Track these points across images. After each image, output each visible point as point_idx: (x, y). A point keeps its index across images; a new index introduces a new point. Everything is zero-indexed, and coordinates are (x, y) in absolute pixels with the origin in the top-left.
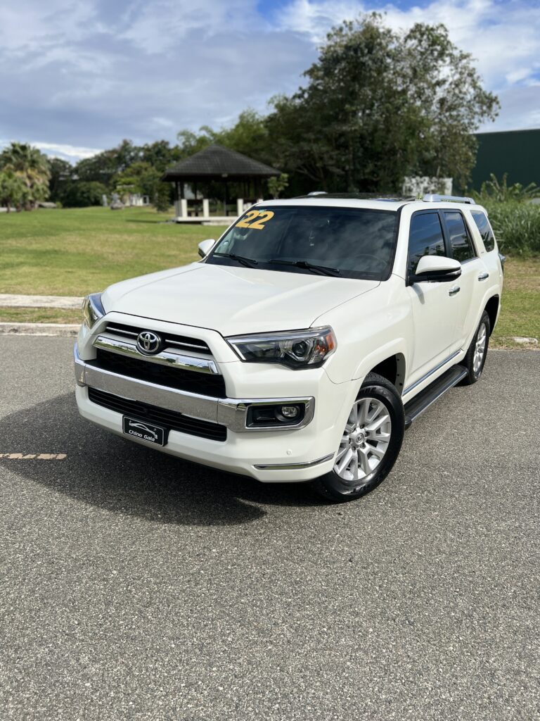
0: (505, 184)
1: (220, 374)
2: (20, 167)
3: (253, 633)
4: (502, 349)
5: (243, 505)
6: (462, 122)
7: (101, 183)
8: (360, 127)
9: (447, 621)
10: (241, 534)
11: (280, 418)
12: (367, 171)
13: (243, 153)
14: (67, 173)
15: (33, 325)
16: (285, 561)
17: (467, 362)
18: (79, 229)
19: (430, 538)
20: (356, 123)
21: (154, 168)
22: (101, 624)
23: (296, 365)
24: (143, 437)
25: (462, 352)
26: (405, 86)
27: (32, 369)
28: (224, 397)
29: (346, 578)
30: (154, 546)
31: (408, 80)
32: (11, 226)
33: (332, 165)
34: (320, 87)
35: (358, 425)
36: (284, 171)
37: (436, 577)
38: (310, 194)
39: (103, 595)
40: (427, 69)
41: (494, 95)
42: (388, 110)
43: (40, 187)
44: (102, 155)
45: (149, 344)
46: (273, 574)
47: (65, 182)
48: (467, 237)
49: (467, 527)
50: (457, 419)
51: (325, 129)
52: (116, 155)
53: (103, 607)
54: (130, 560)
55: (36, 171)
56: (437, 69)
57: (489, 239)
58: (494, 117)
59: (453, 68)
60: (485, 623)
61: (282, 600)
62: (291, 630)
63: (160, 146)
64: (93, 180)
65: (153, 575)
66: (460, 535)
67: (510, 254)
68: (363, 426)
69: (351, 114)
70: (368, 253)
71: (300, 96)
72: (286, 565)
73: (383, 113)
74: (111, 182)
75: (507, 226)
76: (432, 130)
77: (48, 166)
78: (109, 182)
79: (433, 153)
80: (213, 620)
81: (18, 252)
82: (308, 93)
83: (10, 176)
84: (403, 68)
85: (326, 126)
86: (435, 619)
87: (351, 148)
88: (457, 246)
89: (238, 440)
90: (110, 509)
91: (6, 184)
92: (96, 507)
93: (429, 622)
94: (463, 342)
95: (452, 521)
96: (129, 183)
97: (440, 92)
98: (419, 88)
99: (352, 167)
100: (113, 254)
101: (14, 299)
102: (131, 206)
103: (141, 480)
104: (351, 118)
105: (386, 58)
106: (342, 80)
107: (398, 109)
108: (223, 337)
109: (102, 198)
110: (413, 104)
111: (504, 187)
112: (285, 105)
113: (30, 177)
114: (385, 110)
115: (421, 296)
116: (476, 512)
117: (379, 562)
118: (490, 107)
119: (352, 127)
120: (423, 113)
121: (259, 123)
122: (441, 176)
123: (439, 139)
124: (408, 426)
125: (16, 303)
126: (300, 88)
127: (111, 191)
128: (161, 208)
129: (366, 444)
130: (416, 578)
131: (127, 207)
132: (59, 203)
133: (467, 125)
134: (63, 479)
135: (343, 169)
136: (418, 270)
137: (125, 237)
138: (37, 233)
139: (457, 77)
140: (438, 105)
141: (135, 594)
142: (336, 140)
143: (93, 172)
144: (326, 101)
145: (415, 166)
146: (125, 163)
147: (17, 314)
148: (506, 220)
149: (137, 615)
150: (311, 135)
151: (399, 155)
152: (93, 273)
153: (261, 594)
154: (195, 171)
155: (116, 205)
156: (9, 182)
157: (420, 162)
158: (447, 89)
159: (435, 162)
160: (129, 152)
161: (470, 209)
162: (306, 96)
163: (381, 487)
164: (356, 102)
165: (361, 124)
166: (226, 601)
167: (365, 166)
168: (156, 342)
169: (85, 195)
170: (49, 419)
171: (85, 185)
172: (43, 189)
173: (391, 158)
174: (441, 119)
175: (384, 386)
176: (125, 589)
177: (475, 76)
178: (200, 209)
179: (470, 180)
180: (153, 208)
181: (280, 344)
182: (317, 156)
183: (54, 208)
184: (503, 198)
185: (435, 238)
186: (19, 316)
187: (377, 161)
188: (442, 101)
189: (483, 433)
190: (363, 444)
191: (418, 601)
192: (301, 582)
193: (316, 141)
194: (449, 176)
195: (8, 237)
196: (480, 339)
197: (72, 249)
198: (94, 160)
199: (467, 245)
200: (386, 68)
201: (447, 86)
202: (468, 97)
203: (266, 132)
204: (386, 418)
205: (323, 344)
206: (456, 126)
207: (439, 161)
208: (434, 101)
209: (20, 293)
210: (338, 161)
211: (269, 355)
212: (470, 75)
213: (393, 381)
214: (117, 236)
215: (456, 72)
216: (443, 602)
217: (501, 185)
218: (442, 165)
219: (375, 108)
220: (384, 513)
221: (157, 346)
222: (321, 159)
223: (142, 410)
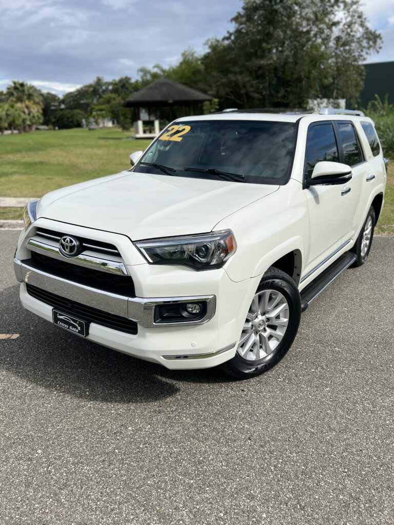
0: (387, 103)
1: (129, 275)
2: (20, 100)
3: (155, 518)
4: (384, 235)
5: (160, 382)
6: (353, 54)
7: (81, 110)
8: (274, 61)
9: (335, 505)
10: (155, 411)
11: (185, 314)
12: (280, 95)
13: (185, 84)
14: (56, 104)
15: (14, 222)
16: (192, 439)
17: (356, 249)
18: (62, 145)
19: (322, 415)
20: (271, 58)
21: (120, 98)
22: (18, 508)
23: (200, 266)
24: (69, 328)
25: (352, 241)
26: (309, 27)
27: (7, 258)
28: (133, 296)
29: (245, 457)
30: (78, 424)
31: (311, 23)
32: (12, 144)
33: (253, 92)
34: (244, 31)
35: (259, 313)
36: (216, 97)
37: (326, 456)
38: (225, 111)
39: (26, 475)
40: (326, 13)
41: (378, 33)
42: (296, 47)
43: (36, 114)
44: (82, 89)
45: (69, 247)
46: (179, 454)
47: (55, 110)
48: (357, 145)
49: (354, 404)
50: (347, 298)
51: (248, 64)
52: (92, 89)
53: (23, 489)
54: (55, 439)
55: (32, 102)
56: (333, 14)
57: (375, 146)
58: (378, 49)
59: (346, 12)
60: (371, 507)
61: (184, 482)
62: (190, 515)
63: (124, 81)
64: (76, 108)
65: (73, 455)
66: (349, 411)
67: (390, 157)
68: (263, 314)
69: (267, 51)
70: (273, 161)
71: (228, 38)
72: (192, 443)
73: (292, 50)
74: (89, 109)
75: (388, 135)
76: (330, 61)
77: (41, 98)
78: (87, 109)
79: (330, 80)
80: (120, 504)
81: (13, 163)
82: (235, 35)
83: (12, 106)
84: (307, 13)
85: (247, 61)
86: (324, 503)
87: (267, 78)
88: (349, 152)
89: (147, 334)
90: (46, 387)
91: (9, 112)
92: (35, 384)
93: (319, 506)
94: (353, 232)
95: (341, 397)
96: (101, 110)
97: (336, 32)
98: (320, 29)
99: (268, 93)
100: (85, 164)
101: (4, 201)
102: (104, 127)
103: (77, 358)
104: (267, 54)
105: (294, 5)
106: (260, 24)
107: (303, 45)
108: (132, 242)
109: (81, 122)
110: (315, 41)
111: (386, 105)
112: (217, 46)
113: (27, 107)
114: (293, 47)
115: (316, 197)
116: (363, 387)
117: (275, 440)
118: (375, 42)
119: (268, 61)
120: (323, 48)
121: (198, 60)
122: (337, 98)
123: (335, 68)
124: (304, 309)
125: (4, 204)
126: (228, 32)
127: (89, 116)
128: (125, 128)
129: (267, 328)
130: (308, 457)
131: (101, 128)
132: (51, 127)
133: (357, 57)
134: (12, 358)
135: (261, 94)
136: (314, 175)
137: (96, 150)
138: (30, 149)
139: (349, 19)
140: (335, 42)
141: (53, 474)
142: (256, 71)
143: (75, 103)
144: (249, 41)
145: (316, 91)
146: (99, 94)
147: (3, 213)
148: (388, 130)
149: (52, 498)
150: (237, 69)
151: (304, 82)
152: (67, 179)
153: (166, 475)
154: (148, 99)
155: (92, 127)
156: (12, 111)
157: (320, 88)
158: (342, 29)
159: (332, 87)
160: (101, 86)
161: (360, 120)
162: (233, 38)
163: (280, 364)
164: (271, 41)
165: (275, 59)
166: (134, 483)
167: (278, 92)
168: (74, 245)
169: (70, 120)
170: (12, 302)
171: (69, 113)
172: (38, 116)
173: (298, 84)
174: (336, 53)
175: (283, 279)
176: (46, 469)
177: (364, 17)
178: (152, 128)
179: (359, 100)
180: (119, 128)
181: (184, 247)
182: (241, 85)
183: (47, 130)
184: (384, 113)
185: (330, 147)
186: (5, 214)
187: (287, 87)
188: (338, 39)
189: (369, 311)
190: (264, 328)
191: (310, 483)
192: (203, 461)
193: (241, 73)
194: (343, 98)
195: (8, 152)
196: (367, 229)
197: (54, 161)
198: (76, 93)
199: (356, 152)
200: (295, 13)
201: (341, 26)
202: (358, 35)
203: (202, 67)
204: (284, 305)
205: (223, 247)
206: (349, 58)
207: (335, 86)
208: (332, 39)
209: (9, 196)
210: (258, 88)
211: (175, 257)
212: (360, 17)
213: (291, 274)
214: (90, 150)
215: (349, 15)
216: (332, 484)
217: (383, 103)
218: (338, 89)
219: (286, 45)
220: (282, 390)
221: (76, 249)
222: (244, 87)
223: (67, 304)
